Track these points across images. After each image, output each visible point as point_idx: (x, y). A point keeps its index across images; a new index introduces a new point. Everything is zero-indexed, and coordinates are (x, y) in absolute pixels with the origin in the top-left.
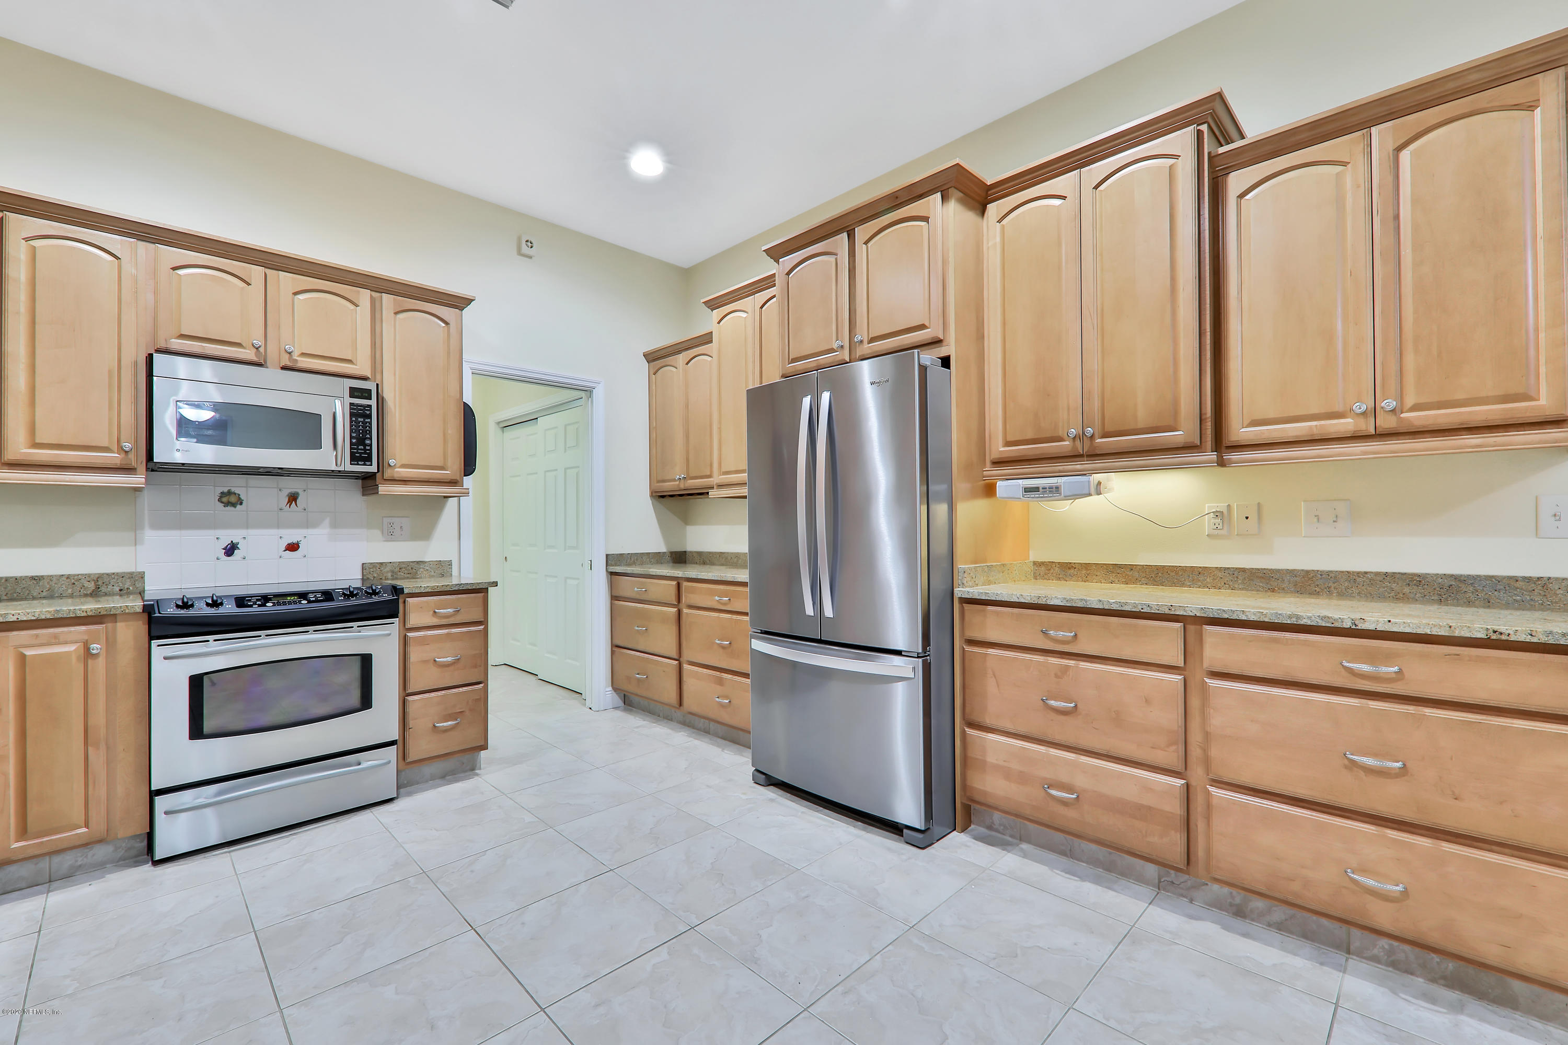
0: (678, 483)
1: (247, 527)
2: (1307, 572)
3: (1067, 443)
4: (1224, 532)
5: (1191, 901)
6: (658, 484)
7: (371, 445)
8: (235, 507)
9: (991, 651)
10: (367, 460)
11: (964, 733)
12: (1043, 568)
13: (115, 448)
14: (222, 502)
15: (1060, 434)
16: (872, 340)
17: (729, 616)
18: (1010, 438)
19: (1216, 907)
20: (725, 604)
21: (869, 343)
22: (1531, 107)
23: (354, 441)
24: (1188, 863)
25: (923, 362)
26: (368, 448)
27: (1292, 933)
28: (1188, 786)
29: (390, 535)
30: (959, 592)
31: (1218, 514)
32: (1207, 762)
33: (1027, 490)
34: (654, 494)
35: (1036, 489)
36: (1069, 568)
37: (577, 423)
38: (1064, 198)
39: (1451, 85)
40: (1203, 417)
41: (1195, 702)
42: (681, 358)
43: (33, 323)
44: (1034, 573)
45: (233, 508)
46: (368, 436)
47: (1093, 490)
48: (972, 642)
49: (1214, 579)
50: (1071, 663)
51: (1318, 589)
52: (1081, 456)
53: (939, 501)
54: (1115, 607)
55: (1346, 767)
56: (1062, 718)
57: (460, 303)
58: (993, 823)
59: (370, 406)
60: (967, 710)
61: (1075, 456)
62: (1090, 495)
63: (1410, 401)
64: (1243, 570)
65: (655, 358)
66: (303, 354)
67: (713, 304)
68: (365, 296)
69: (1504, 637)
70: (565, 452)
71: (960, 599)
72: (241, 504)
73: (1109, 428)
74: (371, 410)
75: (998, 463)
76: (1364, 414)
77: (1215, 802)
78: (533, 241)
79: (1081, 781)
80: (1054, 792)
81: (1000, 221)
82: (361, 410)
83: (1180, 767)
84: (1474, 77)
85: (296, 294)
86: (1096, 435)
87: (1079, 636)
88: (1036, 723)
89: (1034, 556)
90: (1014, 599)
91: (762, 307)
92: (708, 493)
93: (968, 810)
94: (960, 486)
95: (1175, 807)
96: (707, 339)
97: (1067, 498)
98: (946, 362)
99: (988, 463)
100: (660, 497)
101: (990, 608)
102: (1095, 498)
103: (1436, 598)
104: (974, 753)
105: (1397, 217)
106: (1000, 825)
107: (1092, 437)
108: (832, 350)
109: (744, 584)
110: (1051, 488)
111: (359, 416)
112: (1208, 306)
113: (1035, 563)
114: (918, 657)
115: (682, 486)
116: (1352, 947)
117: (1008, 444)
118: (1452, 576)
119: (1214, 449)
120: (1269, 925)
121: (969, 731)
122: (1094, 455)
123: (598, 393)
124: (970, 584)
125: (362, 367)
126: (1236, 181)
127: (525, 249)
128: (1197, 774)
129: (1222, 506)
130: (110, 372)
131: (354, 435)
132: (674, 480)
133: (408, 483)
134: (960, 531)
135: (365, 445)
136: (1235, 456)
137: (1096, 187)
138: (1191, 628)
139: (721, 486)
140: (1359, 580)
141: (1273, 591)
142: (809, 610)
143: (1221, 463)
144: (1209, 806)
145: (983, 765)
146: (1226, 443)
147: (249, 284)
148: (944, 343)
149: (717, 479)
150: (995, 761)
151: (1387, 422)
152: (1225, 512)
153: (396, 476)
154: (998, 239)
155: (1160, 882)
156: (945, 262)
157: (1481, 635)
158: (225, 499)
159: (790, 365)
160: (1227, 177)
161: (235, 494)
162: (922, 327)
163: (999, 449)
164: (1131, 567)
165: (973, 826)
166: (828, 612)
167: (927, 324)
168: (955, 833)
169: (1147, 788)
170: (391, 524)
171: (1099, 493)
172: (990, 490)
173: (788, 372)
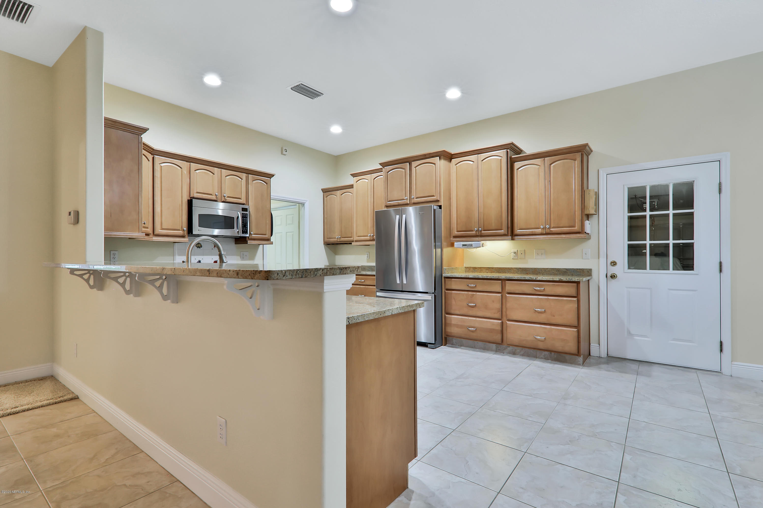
0: (337, 239)
1: (203, 255)
2: (535, 268)
3: (474, 232)
4: (516, 258)
5: (503, 353)
6: (328, 239)
7: (247, 227)
8: (200, 248)
9: (453, 292)
10: (246, 232)
11: (445, 316)
12: (468, 269)
13: (181, 229)
14: (197, 247)
15: (473, 229)
16: (417, 198)
17: (364, 287)
18: (459, 230)
19: (509, 354)
20: (363, 282)
21: (416, 199)
22: (575, 160)
23: (243, 226)
24: (502, 342)
25: (434, 208)
26: (247, 228)
27: (525, 356)
28: (502, 322)
29: (243, 258)
30: (444, 275)
31: (515, 253)
32: (506, 315)
33: (463, 245)
34: (325, 243)
35: (466, 245)
36: (476, 269)
37: (293, 214)
38: (474, 162)
39: (561, 152)
40: (508, 227)
41: (504, 301)
42: (339, 193)
43: (161, 190)
44: (465, 271)
45: (199, 249)
46: (247, 224)
47: (481, 246)
48: (447, 290)
49: (514, 271)
50: (475, 293)
51: (537, 273)
52: (478, 236)
53: (439, 248)
54: (485, 277)
55: (535, 312)
56: (473, 308)
57: (271, 176)
58: (453, 343)
59: (247, 214)
60: (446, 309)
61: (476, 236)
62: (480, 247)
63: (552, 226)
64: (520, 268)
65: (325, 191)
66: (228, 197)
67: (354, 175)
68: (244, 176)
69: (562, 280)
70: (286, 226)
71: (444, 277)
72: (202, 247)
73: (485, 229)
74: (247, 215)
75: (455, 237)
76: (543, 228)
77: (508, 325)
78: (287, 149)
79: (477, 325)
80: (470, 329)
81: (456, 165)
82: (245, 215)
83: (500, 318)
84: (565, 151)
85: (226, 176)
86: (482, 230)
87: (477, 286)
88: (465, 311)
89: (465, 266)
90: (460, 276)
91: (374, 179)
92: (351, 243)
93: (446, 339)
94: (444, 244)
95: (499, 328)
96: (351, 186)
97: (474, 248)
98: (440, 207)
99: (452, 237)
100: (328, 244)
101: (453, 279)
102: (482, 248)
103: (562, 274)
104: (448, 322)
105: (550, 181)
106: (455, 343)
107: (481, 230)
108: (403, 200)
109: (374, 275)
110: (470, 245)
111: (244, 217)
112: (509, 198)
113: (465, 267)
114: (433, 294)
115: (339, 240)
116: (537, 357)
117: (458, 231)
118: (565, 269)
119: (511, 235)
120: (520, 355)
121: (447, 315)
122: (482, 236)
123: (306, 205)
124: (447, 273)
125: (243, 201)
126: (517, 165)
127: (284, 153)
128: (504, 319)
129: (516, 250)
130: (180, 205)
131: (243, 224)
132: (336, 238)
133: (255, 240)
134: (444, 257)
135: (246, 227)
136: (516, 237)
137: (482, 161)
138: (503, 282)
139: (356, 241)
140: (546, 270)
141: (527, 274)
142: (398, 282)
143: (513, 239)
144: (507, 326)
145: (450, 325)
146: (514, 234)
147: (214, 174)
148: (440, 201)
149: (356, 238)
150: (454, 323)
151: (548, 231)
152: (517, 252)
153: (253, 237)
154: (455, 170)
155: (496, 350)
156: (440, 178)
157: (558, 280)
158: (197, 246)
159: (388, 203)
160: (514, 163)
161: (200, 244)
162: (433, 196)
163: (456, 233)
164: (493, 268)
165: (447, 345)
166: (405, 282)
167: (435, 195)
168: (442, 346)
169: (493, 324)
170: (243, 254)
171: (483, 246)
172: (452, 245)
173: (388, 205)
